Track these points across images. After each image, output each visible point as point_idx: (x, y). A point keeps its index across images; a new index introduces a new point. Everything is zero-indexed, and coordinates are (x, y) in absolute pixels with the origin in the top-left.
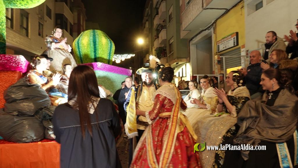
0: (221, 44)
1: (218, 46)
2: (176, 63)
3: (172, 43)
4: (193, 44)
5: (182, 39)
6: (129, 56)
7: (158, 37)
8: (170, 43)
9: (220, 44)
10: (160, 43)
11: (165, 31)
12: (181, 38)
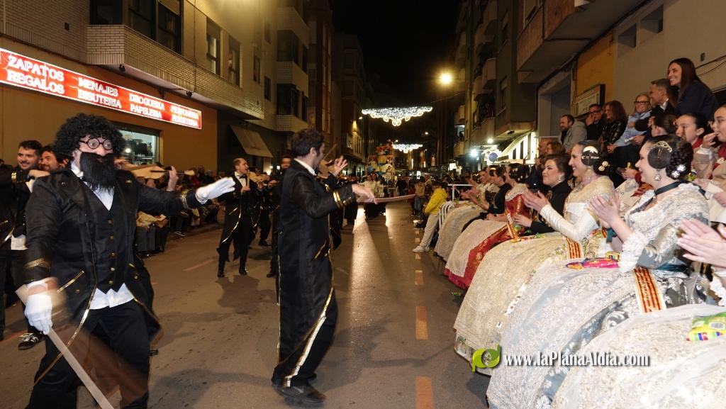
0: (581, 102)
1: (577, 104)
2: (508, 131)
3: (505, 89)
4: (542, 95)
5: (522, 83)
6: (420, 112)
7: (480, 73)
8: (503, 88)
9: (579, 102)
10: (483, 86)
11: (494, 63)
12: (519, 82)
